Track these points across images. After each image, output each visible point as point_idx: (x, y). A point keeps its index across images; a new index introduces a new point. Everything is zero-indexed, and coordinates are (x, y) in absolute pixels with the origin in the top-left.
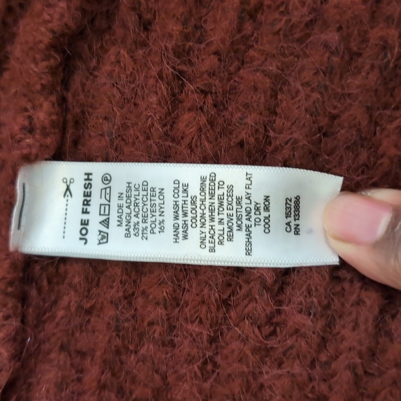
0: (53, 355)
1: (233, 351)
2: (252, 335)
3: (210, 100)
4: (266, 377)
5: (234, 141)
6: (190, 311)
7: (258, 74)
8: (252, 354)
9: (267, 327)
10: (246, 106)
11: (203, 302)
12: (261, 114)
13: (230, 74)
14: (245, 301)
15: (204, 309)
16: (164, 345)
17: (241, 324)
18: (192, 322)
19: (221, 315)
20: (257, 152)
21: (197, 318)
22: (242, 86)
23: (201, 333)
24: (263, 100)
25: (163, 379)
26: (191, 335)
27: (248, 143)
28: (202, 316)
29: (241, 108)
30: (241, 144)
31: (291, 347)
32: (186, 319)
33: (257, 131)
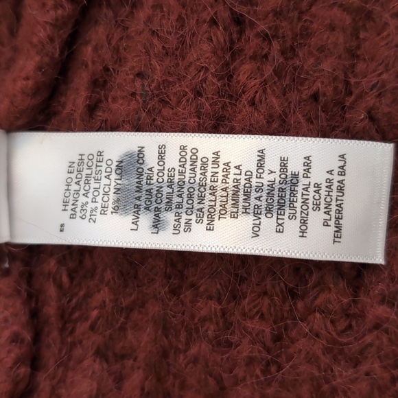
0: (86, 363)
1: (300, 351)
2: (324, 332)
3: (276, 46)
4: (339, 380)
5: (306, 93)
6: (248, 304)
7: (335, 10)
8: (324, 354)
9: (342, 320)
10: (321, 49)
11: (265, 293)
12: (340, 57)
13: (301, 13)
14: (315, 290)
15: (267, 301)
16: (219, 344)
17: (311, 317)
18: (252, 318)
19: (287, 308)
20: (335, 105)
21: (257, 312)
22: (315, 26)
23: (264, 331)
24: (341, 40)
25: (218, 383)
26: (251, 334)
27: (324, 95)
28: (265, 310)
29: (314, 52)
30: (315, 97)
31: (370, 345)
32: (244, 314)
33: (335, 79)
